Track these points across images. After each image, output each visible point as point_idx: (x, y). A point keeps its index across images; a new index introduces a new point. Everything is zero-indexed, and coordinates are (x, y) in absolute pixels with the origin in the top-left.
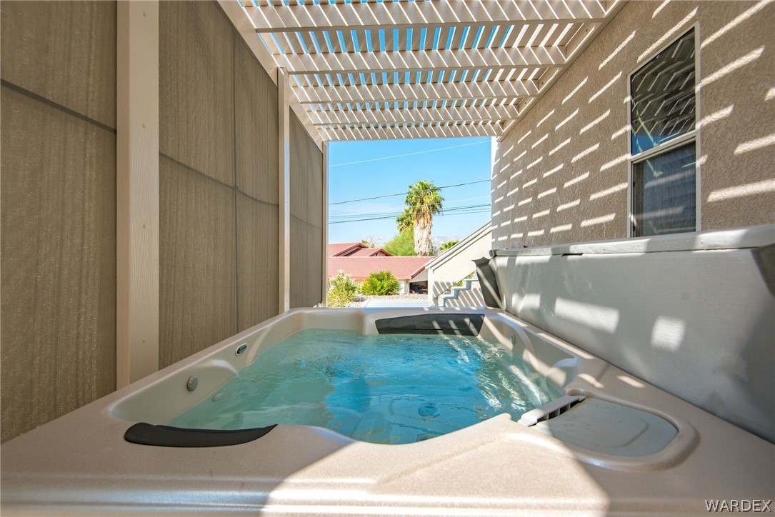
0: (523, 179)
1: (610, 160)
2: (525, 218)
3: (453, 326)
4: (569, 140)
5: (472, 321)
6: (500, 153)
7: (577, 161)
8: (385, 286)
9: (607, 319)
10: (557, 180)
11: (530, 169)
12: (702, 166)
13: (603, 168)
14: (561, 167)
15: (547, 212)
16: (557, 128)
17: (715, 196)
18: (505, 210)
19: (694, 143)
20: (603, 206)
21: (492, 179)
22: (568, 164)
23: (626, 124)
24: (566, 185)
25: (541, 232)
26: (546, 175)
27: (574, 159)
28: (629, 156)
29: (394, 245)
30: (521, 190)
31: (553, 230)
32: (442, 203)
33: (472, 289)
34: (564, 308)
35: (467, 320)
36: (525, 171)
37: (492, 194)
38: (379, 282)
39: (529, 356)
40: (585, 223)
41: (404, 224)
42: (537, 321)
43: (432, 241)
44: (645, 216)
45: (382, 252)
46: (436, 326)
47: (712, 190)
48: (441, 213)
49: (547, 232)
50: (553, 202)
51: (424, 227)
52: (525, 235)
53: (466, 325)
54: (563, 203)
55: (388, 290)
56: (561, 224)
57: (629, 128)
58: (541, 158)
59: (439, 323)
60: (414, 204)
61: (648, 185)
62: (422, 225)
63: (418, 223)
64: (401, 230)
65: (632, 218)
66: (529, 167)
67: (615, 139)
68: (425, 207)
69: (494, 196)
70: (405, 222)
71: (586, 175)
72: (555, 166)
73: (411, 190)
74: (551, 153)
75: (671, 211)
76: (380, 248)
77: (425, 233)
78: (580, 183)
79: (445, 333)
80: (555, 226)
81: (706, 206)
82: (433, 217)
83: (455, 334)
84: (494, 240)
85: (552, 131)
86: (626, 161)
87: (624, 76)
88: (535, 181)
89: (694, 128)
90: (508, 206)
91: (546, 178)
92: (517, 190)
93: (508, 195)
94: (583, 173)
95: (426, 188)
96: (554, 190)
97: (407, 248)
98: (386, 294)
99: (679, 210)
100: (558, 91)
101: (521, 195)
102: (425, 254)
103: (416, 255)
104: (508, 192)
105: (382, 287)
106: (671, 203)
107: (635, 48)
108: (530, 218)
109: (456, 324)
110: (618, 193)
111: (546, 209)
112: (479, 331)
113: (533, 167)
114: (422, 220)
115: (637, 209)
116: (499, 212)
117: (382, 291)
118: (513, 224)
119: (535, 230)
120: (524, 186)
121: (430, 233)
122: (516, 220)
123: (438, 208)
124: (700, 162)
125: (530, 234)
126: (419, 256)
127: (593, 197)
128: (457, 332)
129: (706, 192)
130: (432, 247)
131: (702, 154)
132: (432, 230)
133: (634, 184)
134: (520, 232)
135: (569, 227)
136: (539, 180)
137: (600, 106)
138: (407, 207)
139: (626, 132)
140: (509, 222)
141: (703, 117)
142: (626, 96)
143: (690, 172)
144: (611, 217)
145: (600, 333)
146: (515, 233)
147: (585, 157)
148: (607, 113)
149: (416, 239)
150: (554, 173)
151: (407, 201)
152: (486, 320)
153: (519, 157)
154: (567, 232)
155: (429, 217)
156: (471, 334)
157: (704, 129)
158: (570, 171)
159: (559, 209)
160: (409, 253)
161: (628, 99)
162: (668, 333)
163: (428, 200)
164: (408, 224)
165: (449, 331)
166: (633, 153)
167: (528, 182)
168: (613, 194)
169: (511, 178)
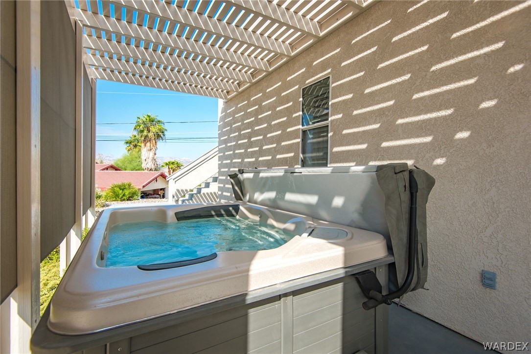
0: (242, 128)
1: (292, 127)
2: (243, 151)
3: (223, 212)
4: (270, 112)
5: (233, 208)
6: (224, 110)
7: (275, 124)
8: (126, 194)
9: (313, 199)
10: (264, 132)
11: (246, 123)
12: (331, 136)
13: (289, 130)
14: (265, 125)
15: (257, 149)
16: (263, 104)
17: (335, 149)
18: (229, 145)
19: (328, 126)
20: (288, 149)
21: (219, 124)
22: (270, 125)
23: (300, 111)
24: (268, 136)
25: (253, 159)
26: (256, 128)
27: (273, 123)
28: (300, 127)
29: (123, 162)
30: (240, 134)
31: (261, 159)
32: (166, 133)
33: (202, 193)
34: (289, 196)
35: (231, 208)
36: (243, 124)
37: (219, 134)
38: (121, 191)
39: (271, 221)
40: (278, 157)
41: (132, 146)
42: (273, 205)
43: (157, 160)
44: (308, 155)
45: (113, 167)
46: (213, 213)
47: (334, 147)
48: (164, 141)
49: (257, 160)
50: (261, 144)
51: (151, 150)
52: (243, 160)
53: (230, 211)
54: (266, 145)
55: (129, 197)
56: (266, 156)
57: (301, 113)
58: (253, 119)
59: (215, 211)
60: (142, 131)
61: (309, 141)
62: (149, 148)
63: (145, 146)
64: (129, 150)
65: (301, 156)
66: (245, 122)
67: (295, 117)
68: (150, 134)
69: (220, 135)
70: (133, 144)
71: (280, 132)
72: (262, 125)
73: (139, 120)
74: (260, 117)
75: (318, 154)
76: (110, 164)
77: (151, 154)
78: (276, 135)
79: (218, 217)
80: (262, 157)
81: (332, 153)
82: (158, 143)
83: (223, 216)
84: (220, 162)
85: (260, 105)
86: (299, 129)
87: (300, 88)
88: (250, 130)
89: (327, 119)
90: (231, 143)
91: (256, 130)
92: (237, 134)
93: (231, 136)
94: (278, 131)
95: (152, 121)
96: (261, 137)
97: (136, 164)
98: (127, 200)
99: (321, 154)
100: (264, 84)
101: (240, 137)
102: (151, 170)
103: (144, 170)
104: (231, 134)
105: (124, 195)
106: (318, 150)
107: (305, 76)
108: (246, 151)
109: (224, 211)
110: (295, 143)
111: (256, 147)
112: (237, 214)
113: (248, 122)
114: (148, 144)
115: (304, 152)
116: (224, 146)
117: (124, 198)
118: (234, 154)
119: (249, 158)
120: (242, 132)
121: (155, 154)
122: (237, 152)
123: (162, 136)
124: (330, 134)
125: (246, 160)
126: (146, 171)
127: (283, 144)
128: (225, 215)
129: (332, 147)
130: (157, 164)
131: (331, 132)
132: (157, 152)
133: (303, 140)
134: (239, 159)
135: (270, 158)
136: (252, 130)
137: (287, 99)
138: (135, 133)
139: (300, 115)
140: (232, 152)
141: (331, 116)
142: (300, 98)
143: (325, 138)
144: (292, 154)
145: (309, 206)
146: (236, 159)
147: (279, 123)
148: (291, 103)
149: (143, 158)
150: (261, 128)
151: (135, 129)
152: (241, 208)
153: (239, 115)
154: (269, 160)
155: (154, 141)
156: (233, 216)
157: (332, 121)
158: (270, 129)
159: (264, 148)
160: (138, 168)
161: (301, 99)
162: (338, 202)
163: (153, 129)
164: (135, 146)
165: (220, 215)
166: (303, 125)
167: (244, 130)
168: (293, 143)
169: (233, 126)
